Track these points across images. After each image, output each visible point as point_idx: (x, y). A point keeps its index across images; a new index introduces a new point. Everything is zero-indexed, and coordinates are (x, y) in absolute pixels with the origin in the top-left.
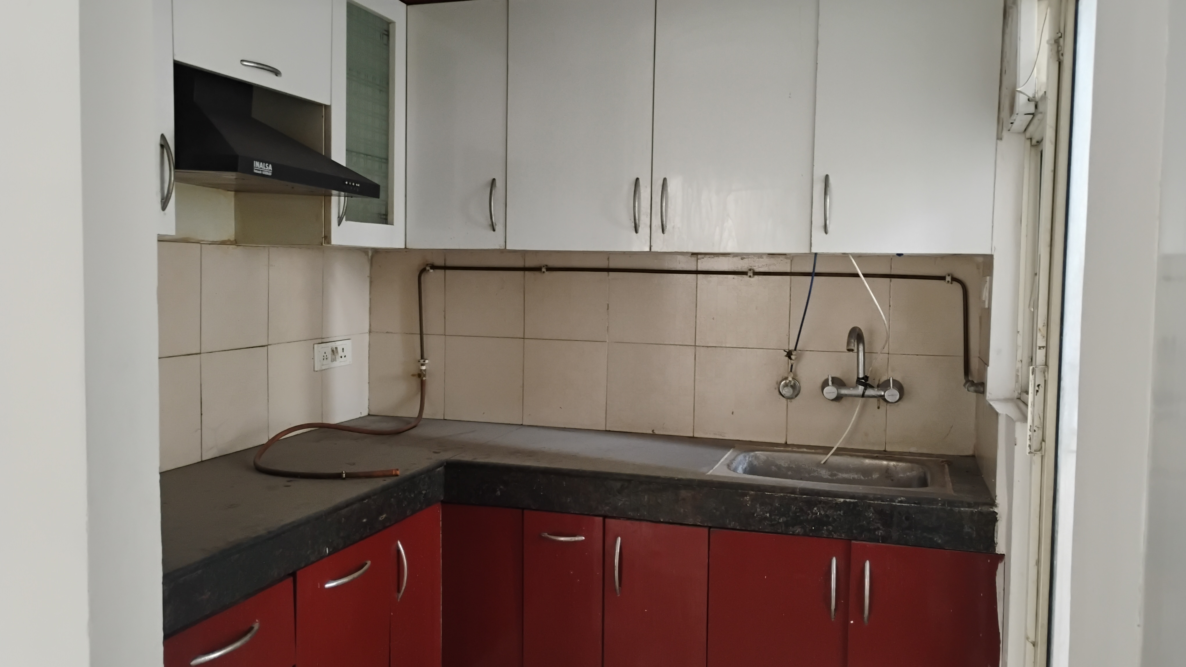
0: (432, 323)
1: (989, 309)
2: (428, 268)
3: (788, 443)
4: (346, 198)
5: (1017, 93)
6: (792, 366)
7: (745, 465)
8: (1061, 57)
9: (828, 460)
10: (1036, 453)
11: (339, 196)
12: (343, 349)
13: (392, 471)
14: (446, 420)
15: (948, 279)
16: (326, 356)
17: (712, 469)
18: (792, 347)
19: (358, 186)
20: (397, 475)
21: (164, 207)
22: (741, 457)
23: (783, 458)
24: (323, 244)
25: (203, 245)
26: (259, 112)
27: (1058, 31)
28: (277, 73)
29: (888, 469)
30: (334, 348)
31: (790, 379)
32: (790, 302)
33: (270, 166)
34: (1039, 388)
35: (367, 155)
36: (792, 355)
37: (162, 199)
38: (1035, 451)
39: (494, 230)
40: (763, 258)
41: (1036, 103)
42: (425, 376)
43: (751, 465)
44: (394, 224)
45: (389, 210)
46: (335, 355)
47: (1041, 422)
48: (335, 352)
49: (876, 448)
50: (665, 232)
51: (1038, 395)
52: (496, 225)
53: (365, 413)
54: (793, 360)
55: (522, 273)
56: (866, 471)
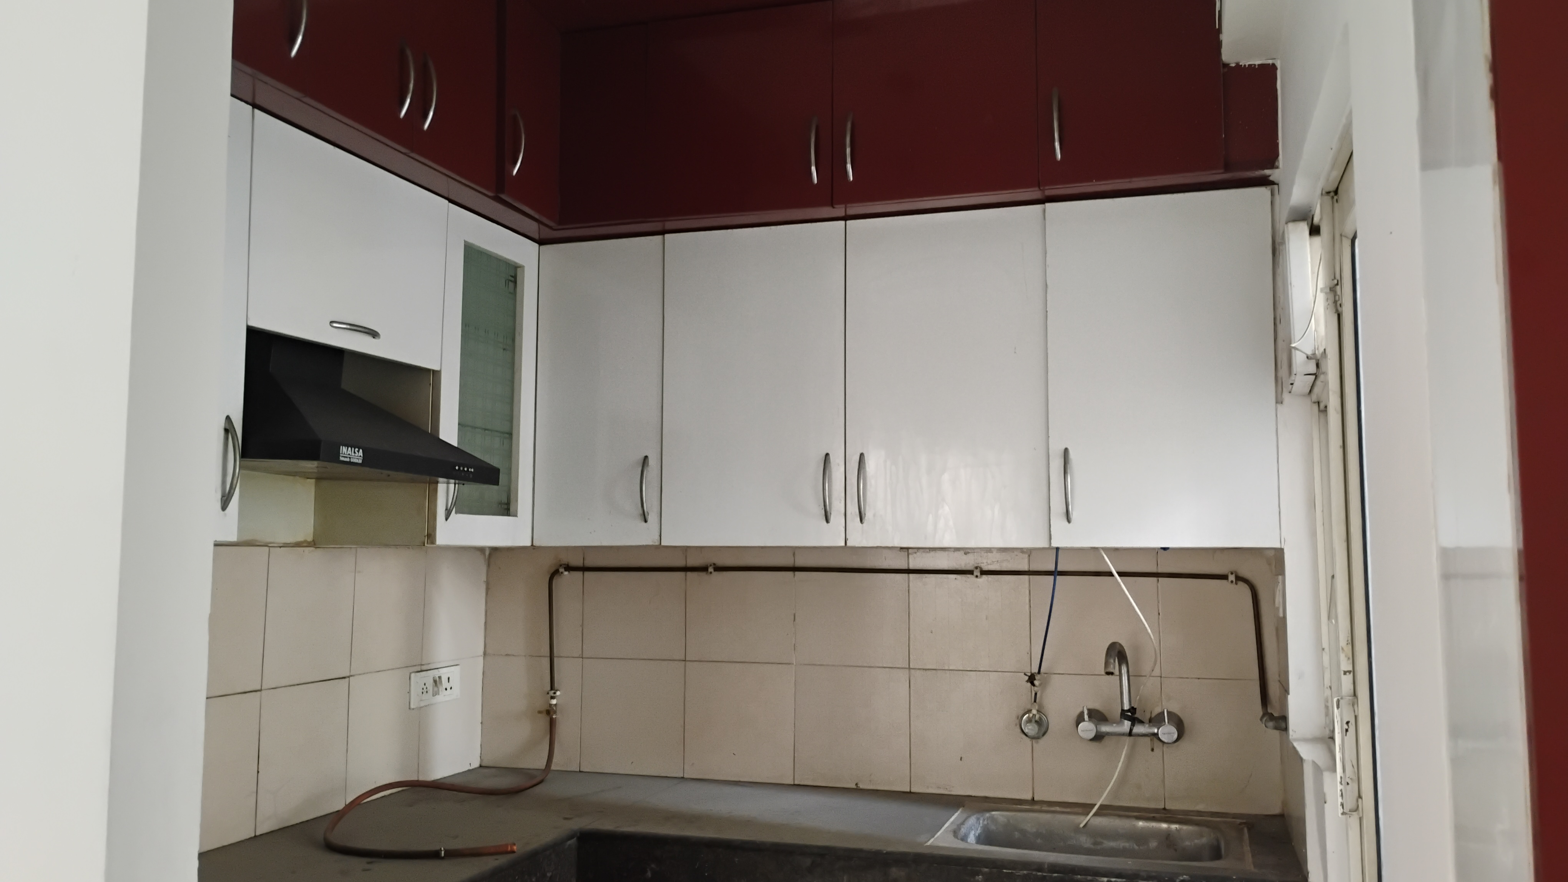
0: (566, 643)
1: (1284, 618)
2: (561, 570)
3: (1035, 799)
4: (457, 485)
5: (1293, 350)
6: (1036, 694)
7: (979, 831)
8: (1339, 309)
9: (1089, 823)
10: (1351, 814)
11: (448, 483)
12: (449, 678)
13: (507, 845)
14: (582, 772)
15: (1232, 578)
16: (427, 688)
17: (933, 837)
18: (1035, 670)
19: (471, 471)
20: (513, 852)
21: (224, 507)
22: (972, 820)
23: (1029, 821)
24: (426, 544)
25: (271, 549)
26: (349, 382)
27: (1333, 278)
28: (374, 334)
29: (1170, 834)
30: (437, 677)
31: (1034, 712)
32: (1030, 609)
33: (361, 451)
34: (1348, 726)
35: (486, 430)
36: (1035, 679)
37: (223, 496)
38: (1350, 811)
39: (646, 521)
40: (993, 553)
41: (1318, 362)
42: (555, 712)
43: (986, 829)
44: (518, 515)
45: (512, 497)
46: (438, 687)
47: (1355, 772)
48: (438, 683)
49: (1153, 805)
50: (863, 521)
51: (1347, 734)
52: (648, 514)
53: (476, 764)
54: (1037, 687)
55: (681, 574)
56: (1141, 838)
